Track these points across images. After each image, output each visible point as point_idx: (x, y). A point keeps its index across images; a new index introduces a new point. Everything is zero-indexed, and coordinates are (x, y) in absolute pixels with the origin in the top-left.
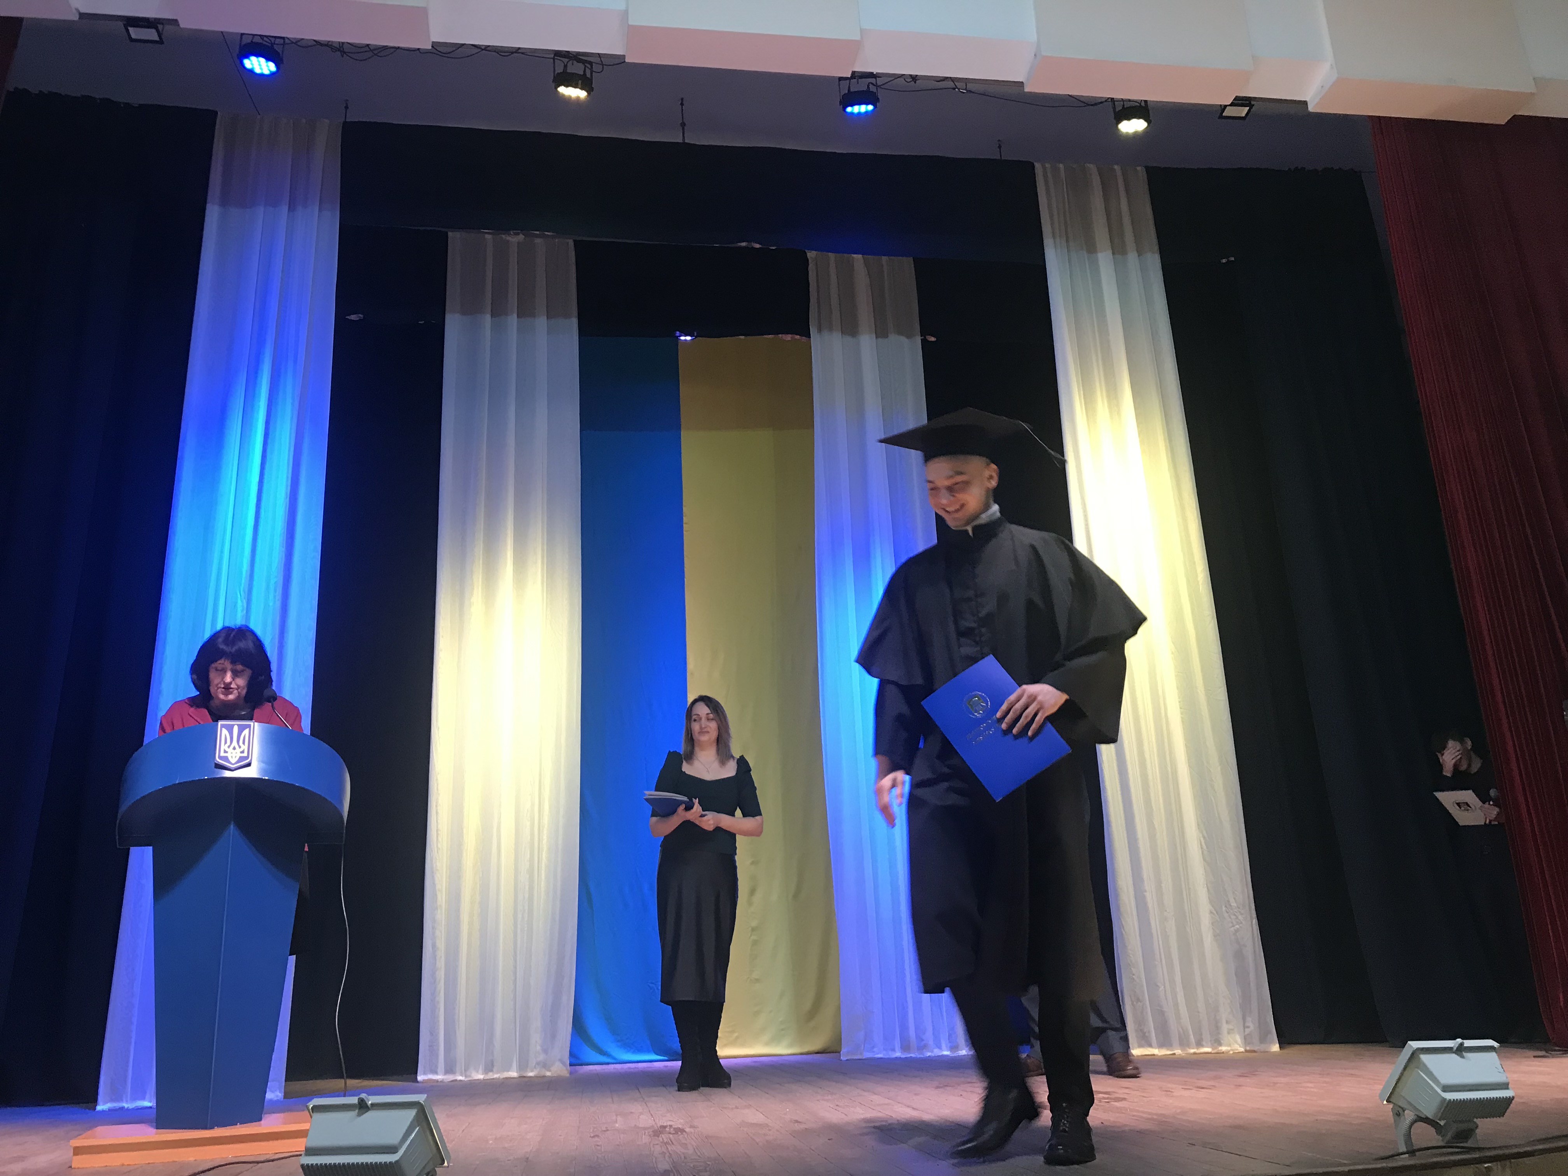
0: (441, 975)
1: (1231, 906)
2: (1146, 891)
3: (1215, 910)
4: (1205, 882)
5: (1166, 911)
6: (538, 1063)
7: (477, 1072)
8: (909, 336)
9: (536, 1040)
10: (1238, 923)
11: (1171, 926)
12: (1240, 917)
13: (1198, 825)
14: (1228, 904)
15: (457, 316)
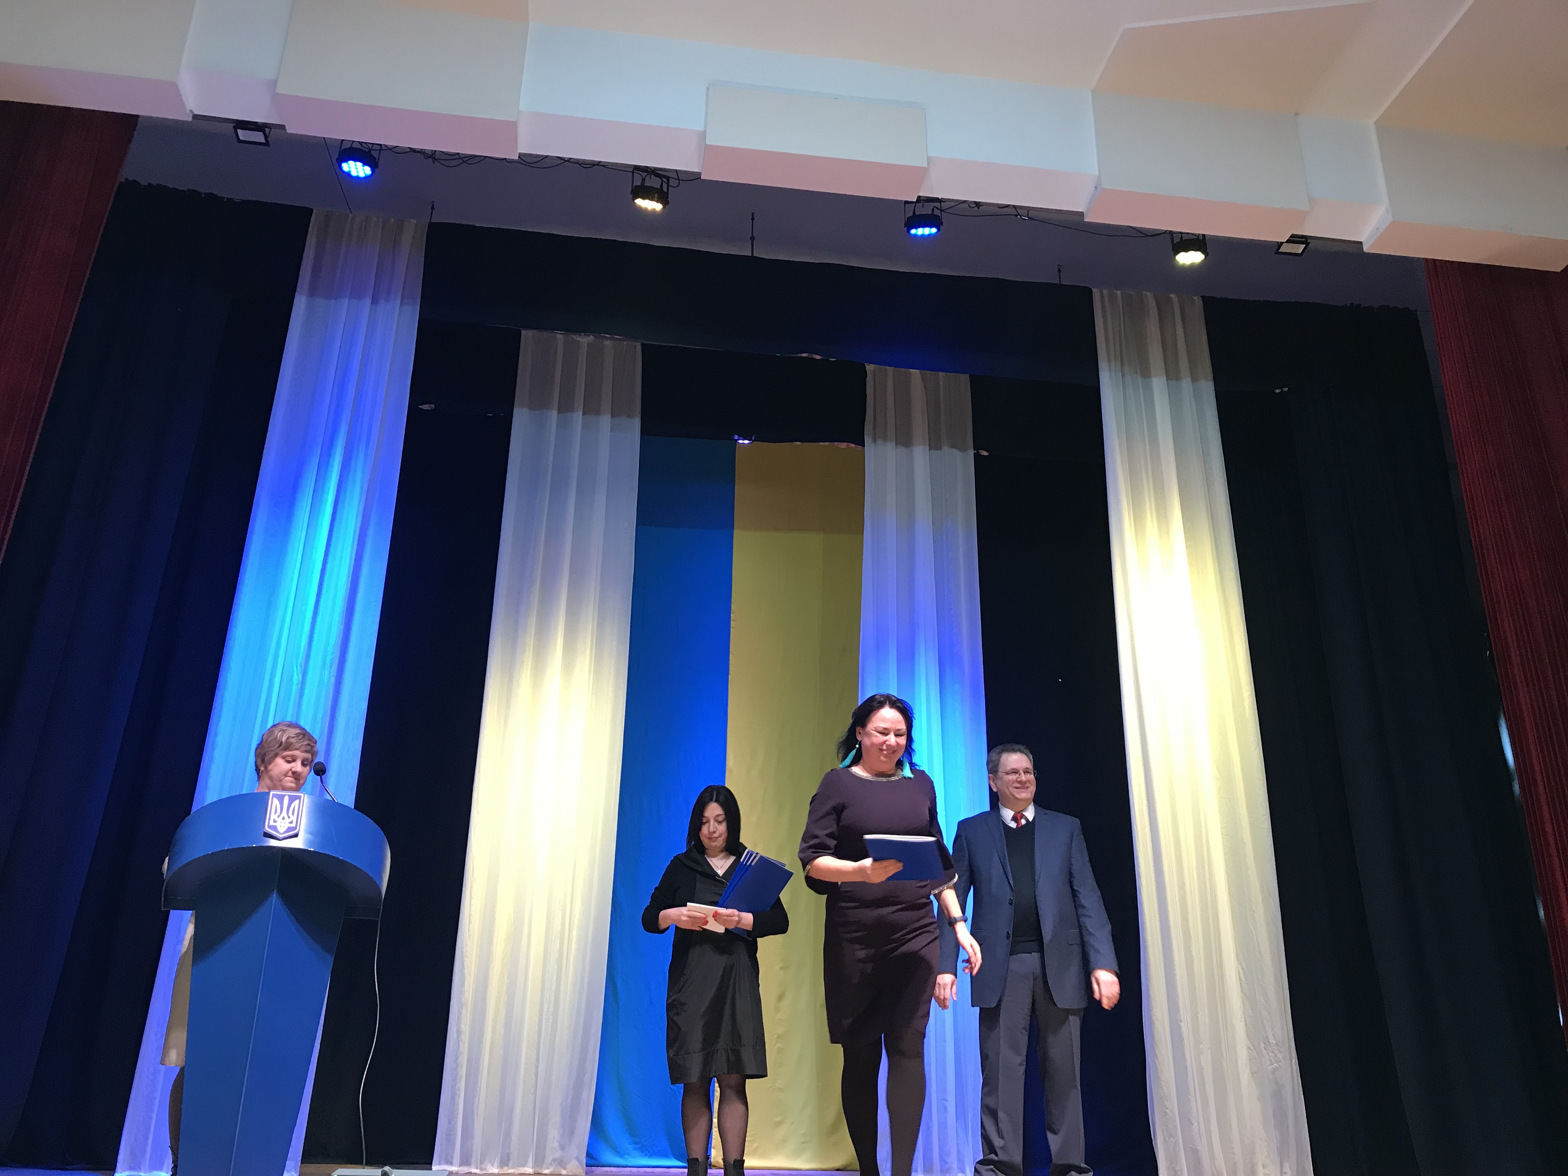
0: (463, 1060)
1: (1269, 1042)
2: (1182, 1021)
3: (1253, 1046)
4: (1243, 1016)
5: (1202, 1043)
6: (554, 1160)
7: (493, 1165)
8: (963, 450)
9: (554, 1135)
10: (1276, 1062)
11: (1207, 1060)
12: (1279, 1056)
13: (1237, 955)
14: (1267, 1041)
15: (525, 411)
